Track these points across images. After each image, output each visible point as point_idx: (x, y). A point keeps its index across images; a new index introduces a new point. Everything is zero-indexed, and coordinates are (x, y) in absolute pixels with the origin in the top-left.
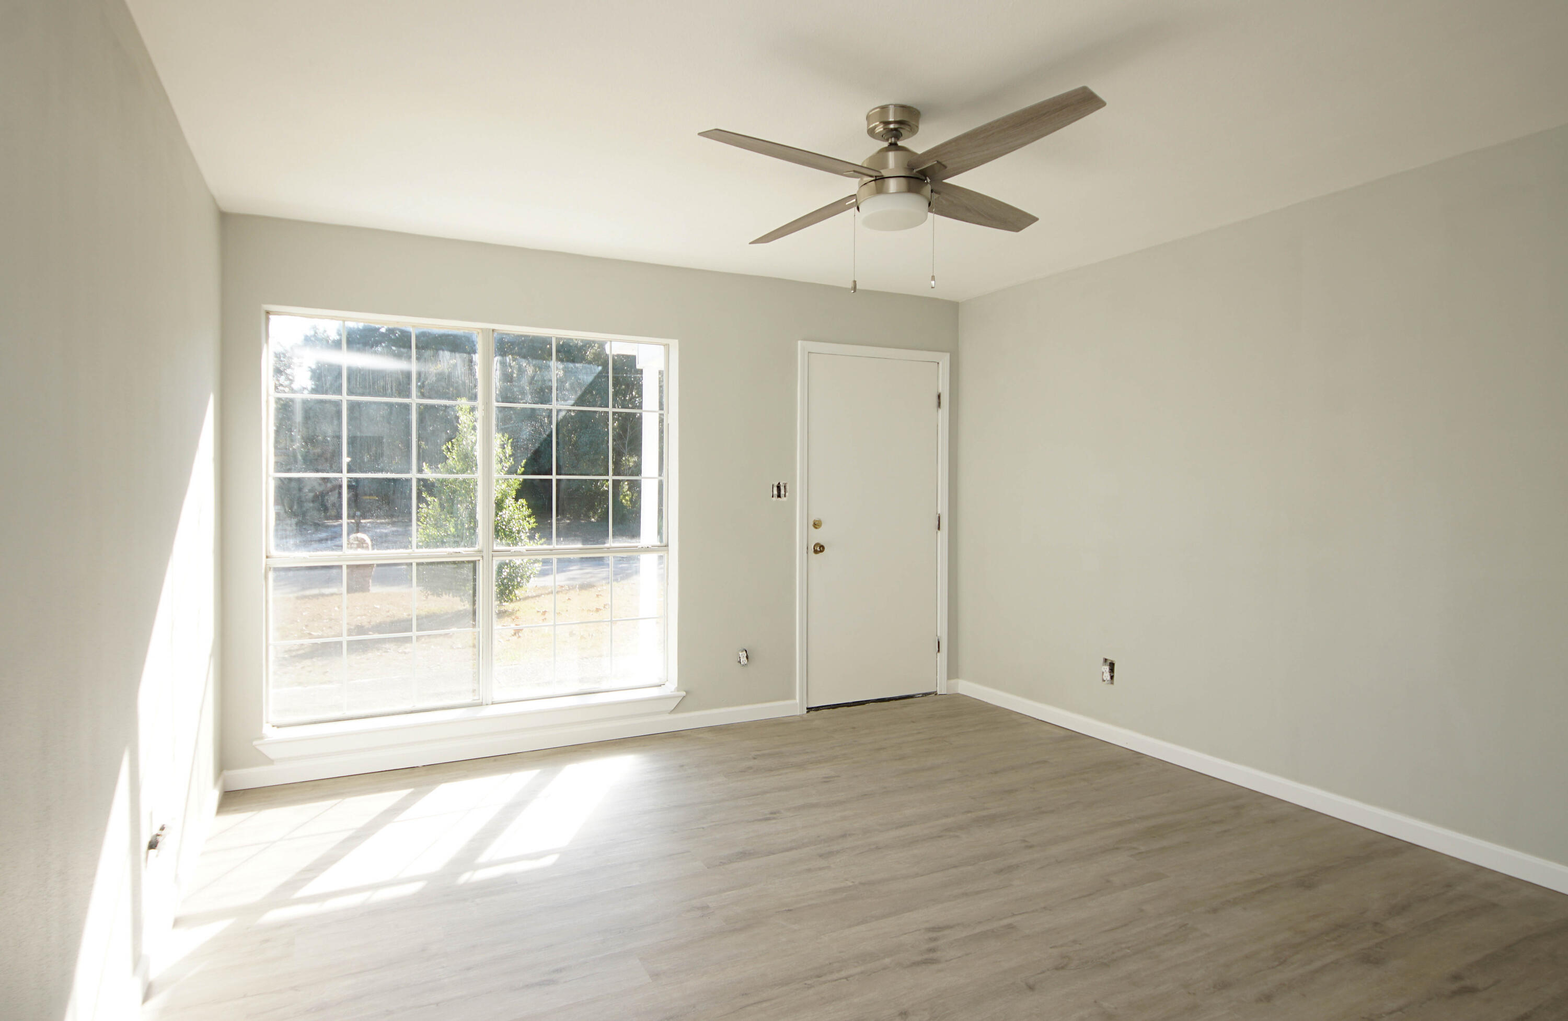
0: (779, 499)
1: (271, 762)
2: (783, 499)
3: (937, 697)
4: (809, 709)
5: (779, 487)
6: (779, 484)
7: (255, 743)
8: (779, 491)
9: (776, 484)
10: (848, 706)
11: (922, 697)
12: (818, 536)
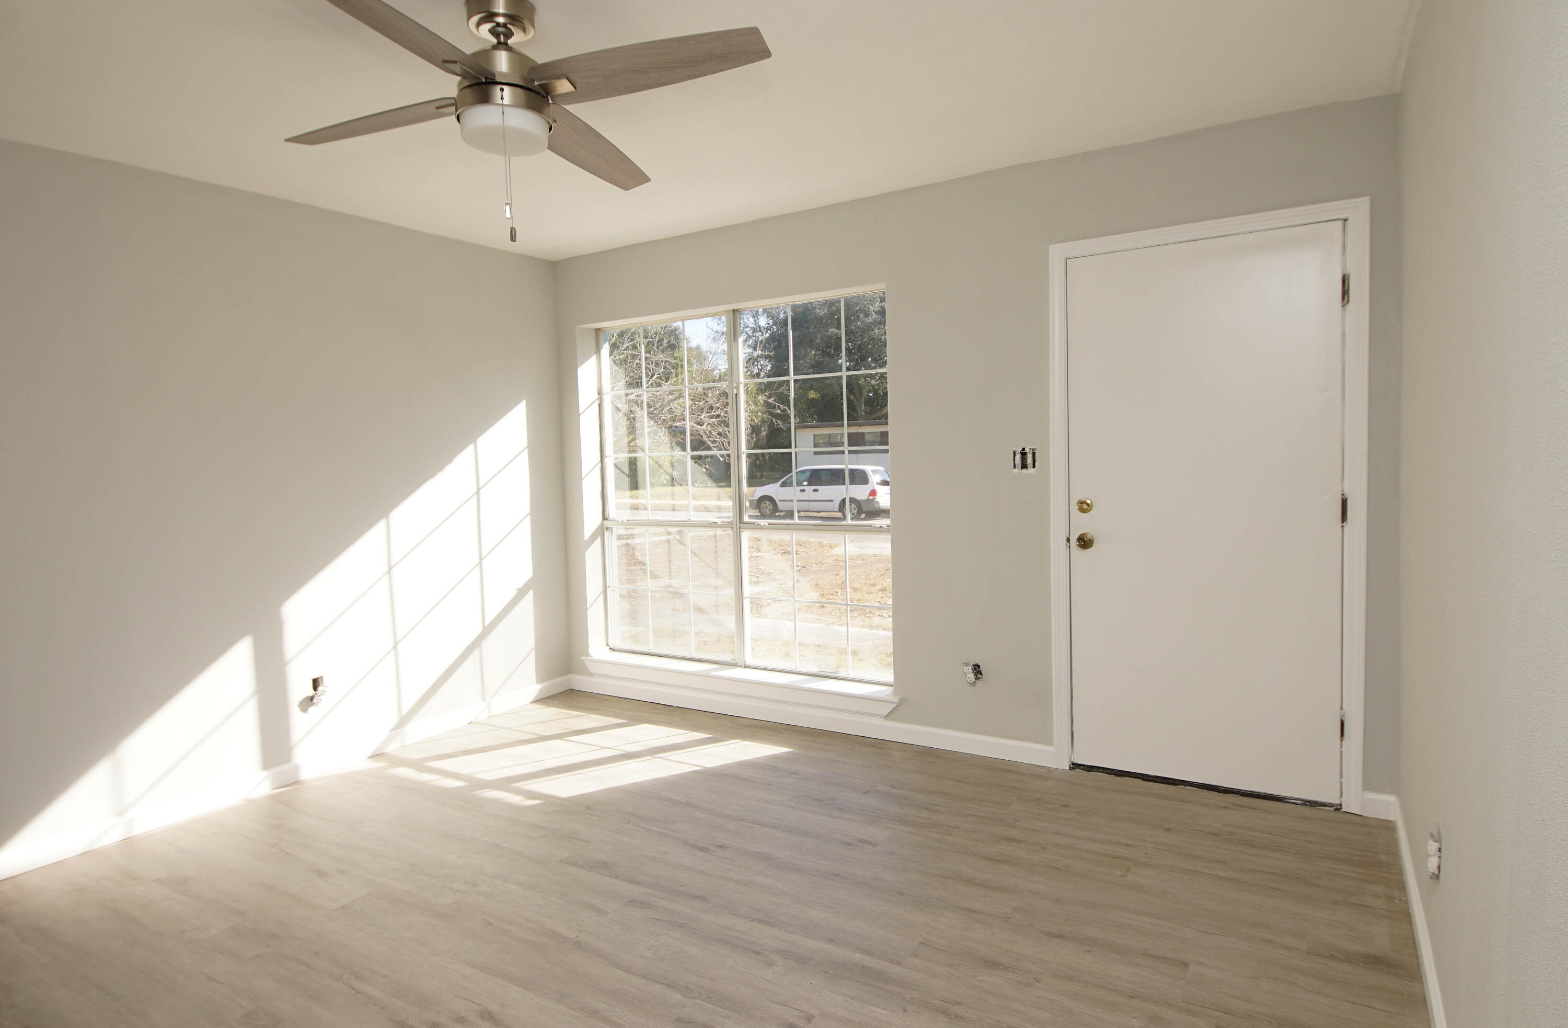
0: (1024, 470)
1: (592, 675)
2: (1030, 470)
3: (1337, 814)
4: (1075, 766)
5: (1023, 454)
6: (1024, 449)
7: (582, 658)
8: (1025, 459)
9: (1019, 450)
10: (1144, 780)
11: (1301, 804)
12: (1083, 524)
